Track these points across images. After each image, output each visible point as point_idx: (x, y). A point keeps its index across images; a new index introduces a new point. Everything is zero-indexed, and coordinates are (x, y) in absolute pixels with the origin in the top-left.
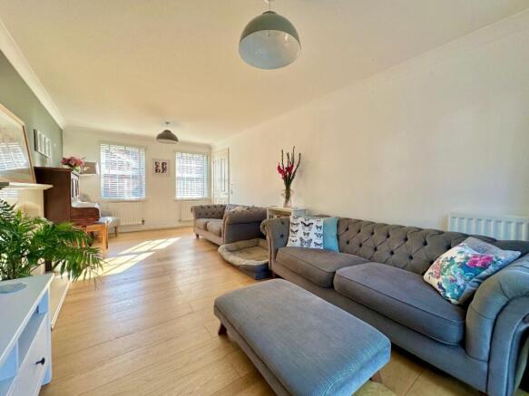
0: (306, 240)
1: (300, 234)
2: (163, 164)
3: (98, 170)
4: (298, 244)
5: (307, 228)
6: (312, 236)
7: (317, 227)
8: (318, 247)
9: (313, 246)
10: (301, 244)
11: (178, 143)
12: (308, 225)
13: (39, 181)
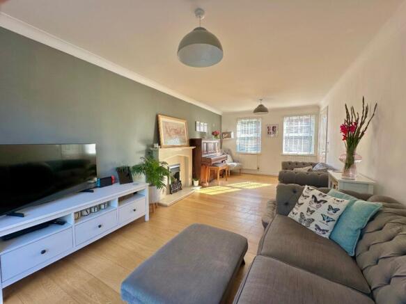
0: (307, 217)
1: (303, 209)
2: (273, 127)
3: (232, 136)
4: (297, 218)
5: (315, 205)
6: (317, 216)
7: (330, 208)
8: (318, 232)
9: (312, 227)
10: (300, 220)
11: (269, 113)
12: (319, 202)
13: (191, 145)
